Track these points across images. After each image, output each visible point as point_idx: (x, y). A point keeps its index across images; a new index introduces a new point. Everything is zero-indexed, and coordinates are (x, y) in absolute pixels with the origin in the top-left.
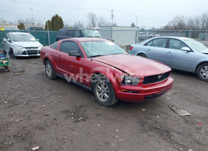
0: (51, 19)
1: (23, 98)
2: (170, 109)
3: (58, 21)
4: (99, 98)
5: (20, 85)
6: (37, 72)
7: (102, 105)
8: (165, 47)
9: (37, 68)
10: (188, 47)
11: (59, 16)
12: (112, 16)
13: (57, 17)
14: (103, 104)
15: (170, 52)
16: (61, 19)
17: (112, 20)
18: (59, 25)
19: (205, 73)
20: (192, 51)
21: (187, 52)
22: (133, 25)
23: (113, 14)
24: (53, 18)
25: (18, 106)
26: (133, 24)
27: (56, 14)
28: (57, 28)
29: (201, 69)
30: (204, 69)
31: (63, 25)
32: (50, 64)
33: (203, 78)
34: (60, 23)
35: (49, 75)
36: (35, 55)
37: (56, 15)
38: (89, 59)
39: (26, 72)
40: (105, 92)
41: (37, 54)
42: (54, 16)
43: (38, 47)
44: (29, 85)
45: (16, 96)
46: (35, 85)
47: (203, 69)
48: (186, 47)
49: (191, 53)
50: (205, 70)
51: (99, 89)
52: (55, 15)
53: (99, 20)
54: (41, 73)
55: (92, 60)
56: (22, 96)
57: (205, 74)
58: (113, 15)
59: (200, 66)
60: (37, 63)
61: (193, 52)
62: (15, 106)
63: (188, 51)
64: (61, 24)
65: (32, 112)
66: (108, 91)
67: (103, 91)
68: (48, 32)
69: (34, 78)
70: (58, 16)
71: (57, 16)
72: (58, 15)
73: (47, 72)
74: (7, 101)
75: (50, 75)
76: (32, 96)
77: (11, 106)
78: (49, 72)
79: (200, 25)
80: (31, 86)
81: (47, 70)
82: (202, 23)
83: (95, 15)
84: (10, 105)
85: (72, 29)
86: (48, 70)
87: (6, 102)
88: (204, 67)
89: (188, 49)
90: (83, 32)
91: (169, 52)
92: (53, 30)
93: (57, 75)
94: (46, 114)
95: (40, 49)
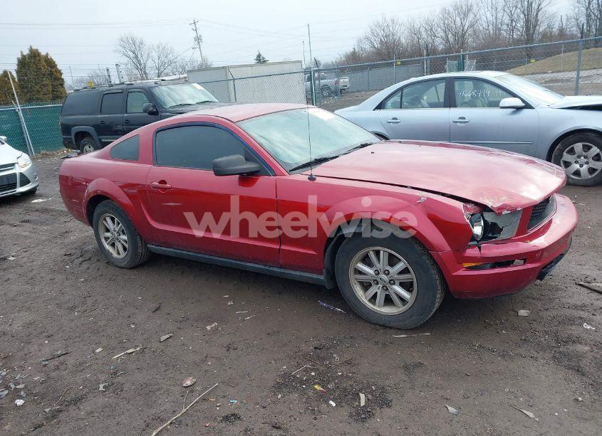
0: (16, 67)
1: (80, 367)
2: (589, 291)
3: (40, 69)
4: (370, 305)
5: (26, 317)
6: (57, 251)
7: (384, 326)
8: (445, 106)
9: (44, 238)
10: (514, 95)
11: (43, 53)
12: (198, 39)
13: (35, 57)
14: (392, 325)
15: (464, 118)
16: (50, 63)
17: (198, 49)
18: (46, 81)
19: (576, 162)
20: (528, 106)
21: (514, 113)
22: (260, 60)
23: (199, 33)
24: (23, 63)
25: (86, 407)
26: (259, 56)
27: (31, 47)
28: (42, 93)
29: (565, 153)
30: (572, 152)
31: (63, 80)
32: (120, 216)
33: (573, 179)
34: (51, 74)
35: (115, 255)
36: (9, 193)
37: (31, 50)
38: (302, 177)
39: (12, 258)
40: (392, 282)
41: (15, 188)
42: (22, 55)
43: (13, 165)
44: (59, 306)
45: (45, 365)
46: (84, 303)
47: (568, 152)
48: (508, 97)
49: (526, 111)
50: (575, 156)
51: (364, 274)
52: (26, 52)
53: (155, 55)
54: (73, 251)
55: (312, 178)
56: (70, 361)
57: (577, 166)
58: (200, 36)
59: (558, 147)
60: (27, 218)
61: (532, 108)
62: (72, 411)
63: (518, 109)
64: (55, 79)
65: (162, 421)
66: (412, 276)
67: (384, 277)
68: (19, 108)
69: (60, 277)
70: (39, 54)
71: (34, 54)
72: (37, 50)
73: (108, 247)
74: (20, 397)
75: (119, 253)
76: (110, 350)
77: (55, 415)
78: (113, 245)
79: (438, 41)
80: (72, 309)
81: (103, 240)
82: (442, 34)
83: (141, 43)
84: (47, 410)
85: (114, 87)
86: (107, 239)
87: (19, 402)
88: (573, 148)
89: (517, 102)
90: (157, 91)
91: (460, 118)
92: (29, 101)
93: (150, 252)
94: (221, 412)
95: (23, 170)
